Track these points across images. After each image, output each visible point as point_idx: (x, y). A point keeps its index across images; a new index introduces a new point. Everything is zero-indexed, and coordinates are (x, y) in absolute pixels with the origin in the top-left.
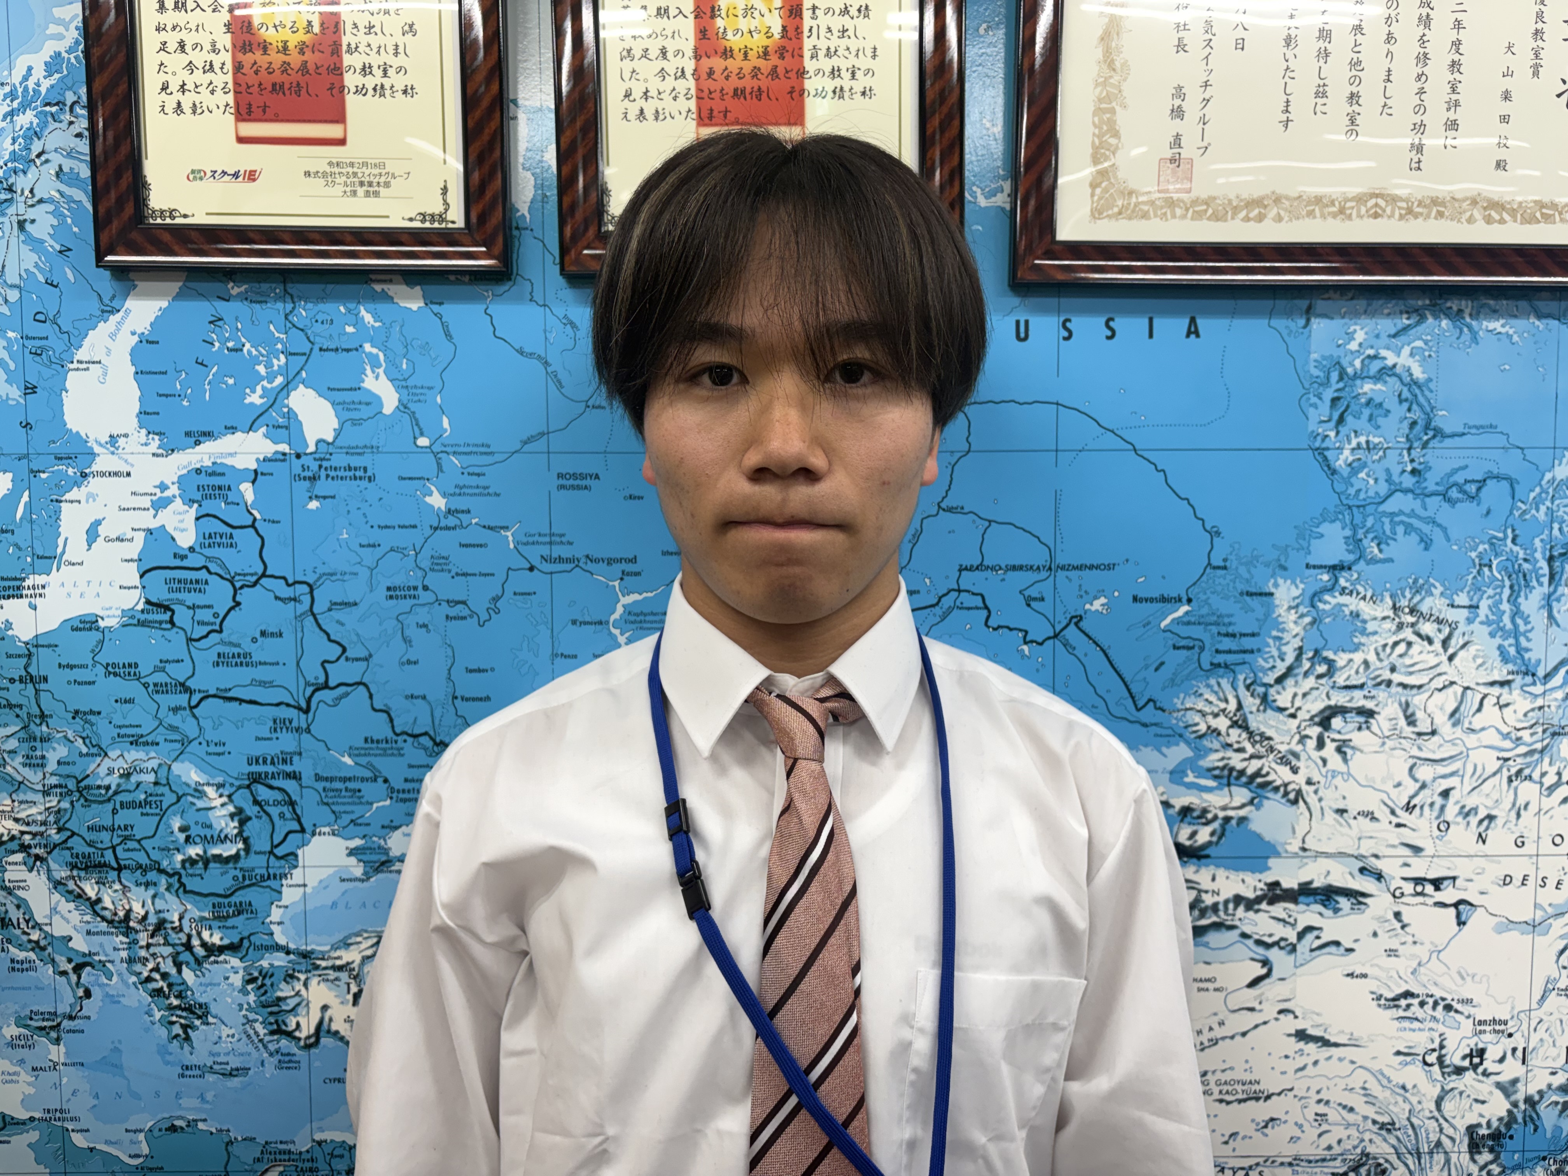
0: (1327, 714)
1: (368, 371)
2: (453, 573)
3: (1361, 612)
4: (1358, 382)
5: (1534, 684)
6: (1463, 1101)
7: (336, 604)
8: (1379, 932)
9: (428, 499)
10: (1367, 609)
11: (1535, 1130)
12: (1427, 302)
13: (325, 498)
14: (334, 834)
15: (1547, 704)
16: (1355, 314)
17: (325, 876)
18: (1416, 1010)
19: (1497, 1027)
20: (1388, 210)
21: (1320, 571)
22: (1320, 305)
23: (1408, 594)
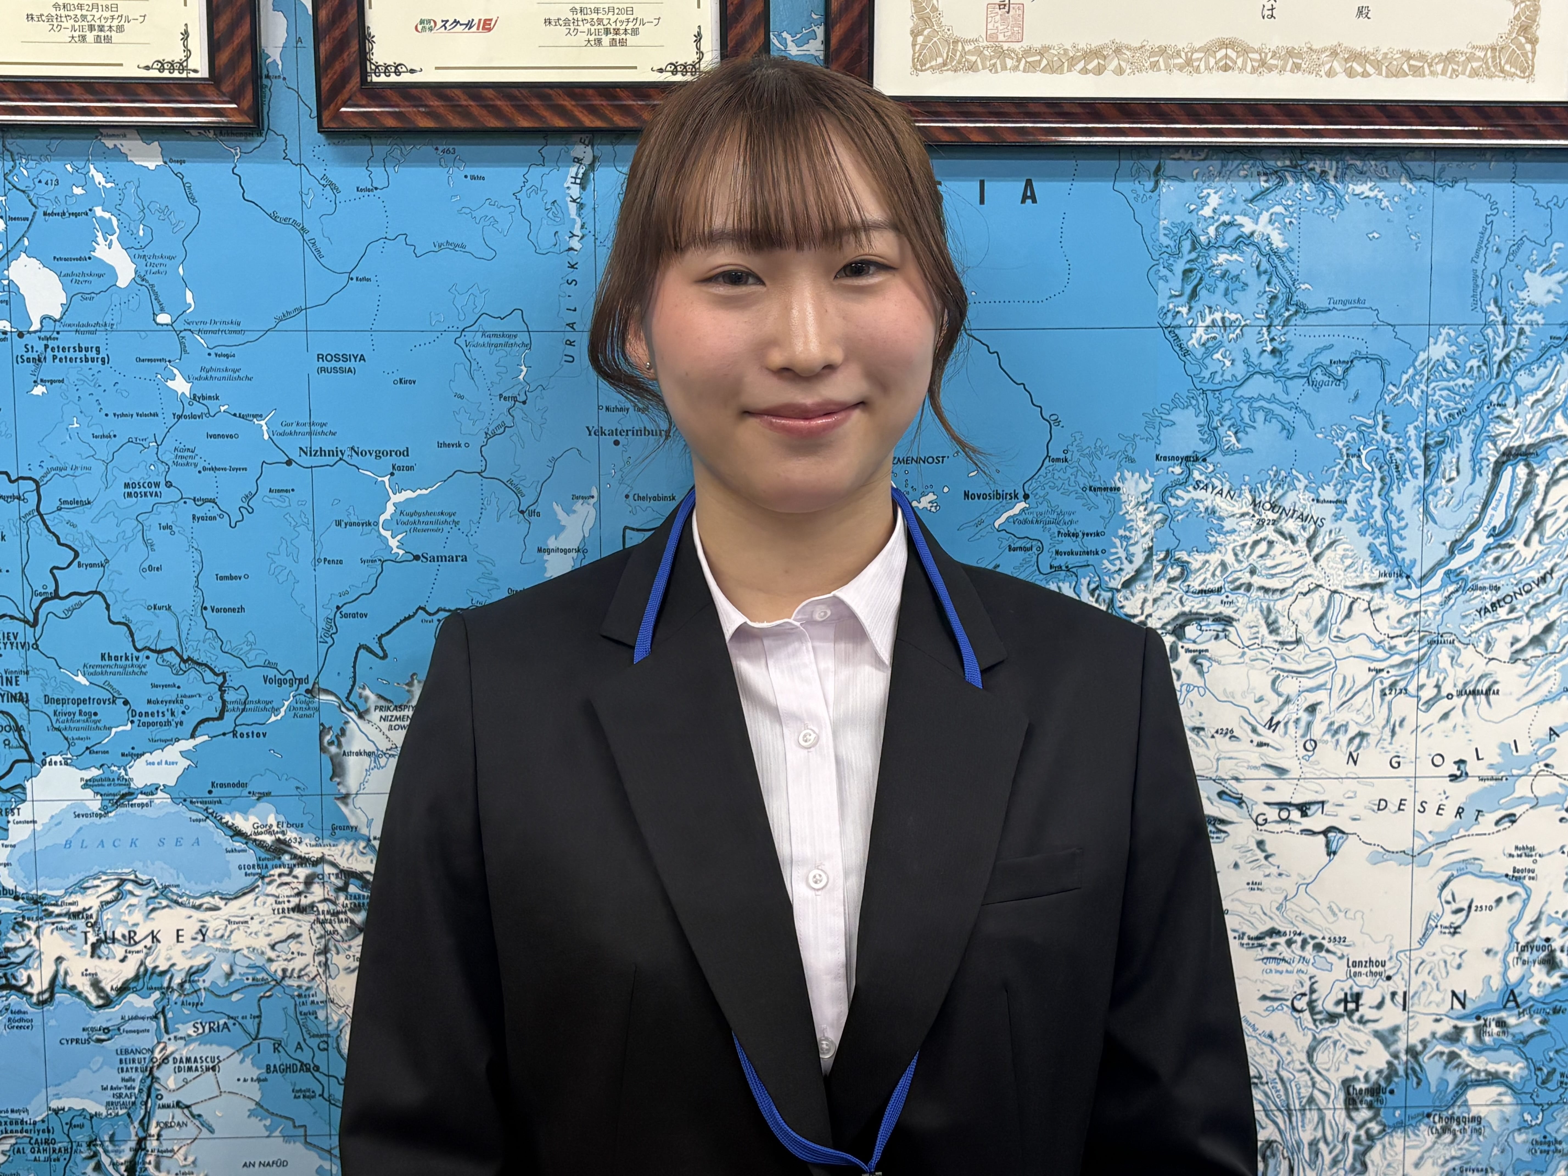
0: (1181, 621)
1: (100, 239)
2: (200, 468)
3: (1217, 508)
4: (1213, 252)
5: (1409, 586)
6: (1338, 1053)
7: (66, 502)
8: (1241, 862)
9: (170, 384)
10: (1223, 505)
11: (1418, 1084)
12: (1288, 163)
13: (52, 382)
14: (66, 764)
15: (1423, 609)
16: (1209, 176)
17: (57, 811)
18: (1282, 948)
19: (1374, 969)
20: (1240, 62)
21: (1171, 463)
22: (1170, 166)
23: (1269, 490)
